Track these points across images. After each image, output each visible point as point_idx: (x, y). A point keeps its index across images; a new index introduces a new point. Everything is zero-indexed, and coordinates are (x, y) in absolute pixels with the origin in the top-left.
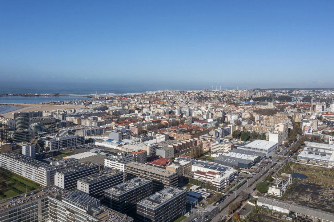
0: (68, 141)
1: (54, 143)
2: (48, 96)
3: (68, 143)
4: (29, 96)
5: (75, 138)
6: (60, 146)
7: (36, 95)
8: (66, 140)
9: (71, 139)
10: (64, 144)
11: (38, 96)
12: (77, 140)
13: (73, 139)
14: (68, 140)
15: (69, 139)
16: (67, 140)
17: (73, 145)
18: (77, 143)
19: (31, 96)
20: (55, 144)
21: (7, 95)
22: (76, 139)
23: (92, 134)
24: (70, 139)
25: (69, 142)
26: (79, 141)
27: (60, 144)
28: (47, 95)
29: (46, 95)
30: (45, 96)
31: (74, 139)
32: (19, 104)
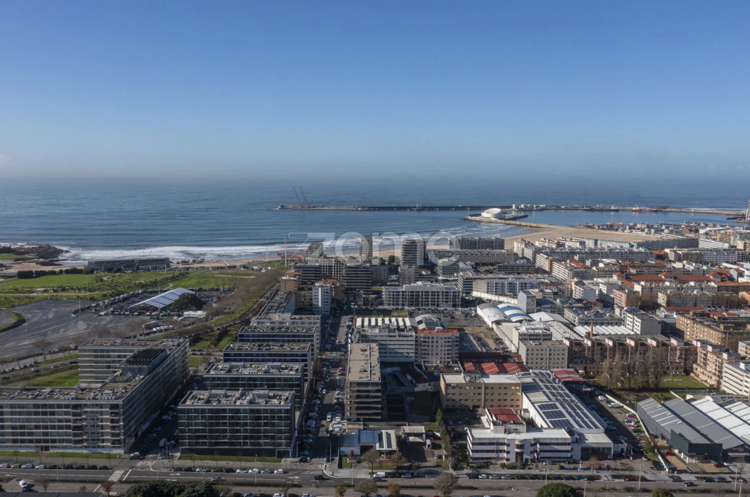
0: (422, 295)
1: (391, 293)
2: (640, 211)
3: (422, 298)
4: (597, 210)
5: (438, 292)
6: (403, 301)
7: (613, 208)
8: (416, 292)
9: (428, 292)
10: (413, 298)
11: (617, 211)
12: (443, 296)
13: (432, 292)
14: (420, 293)
15: (424, 290)
16: (418, 292)
17: (432, 305)
18: (443, 302)
19: (601, 210)
20: (393, 295)
21: (558, 208)
22: (441, 293)
23: (510, 292)
24: (425, 292)
25: (424, 297)
26: (448, 299)
27: (403, 298)
28: (638, 208)
29: (634, 209)
30: (634, 211)
31: (435, 292)
32: (539, 225)
